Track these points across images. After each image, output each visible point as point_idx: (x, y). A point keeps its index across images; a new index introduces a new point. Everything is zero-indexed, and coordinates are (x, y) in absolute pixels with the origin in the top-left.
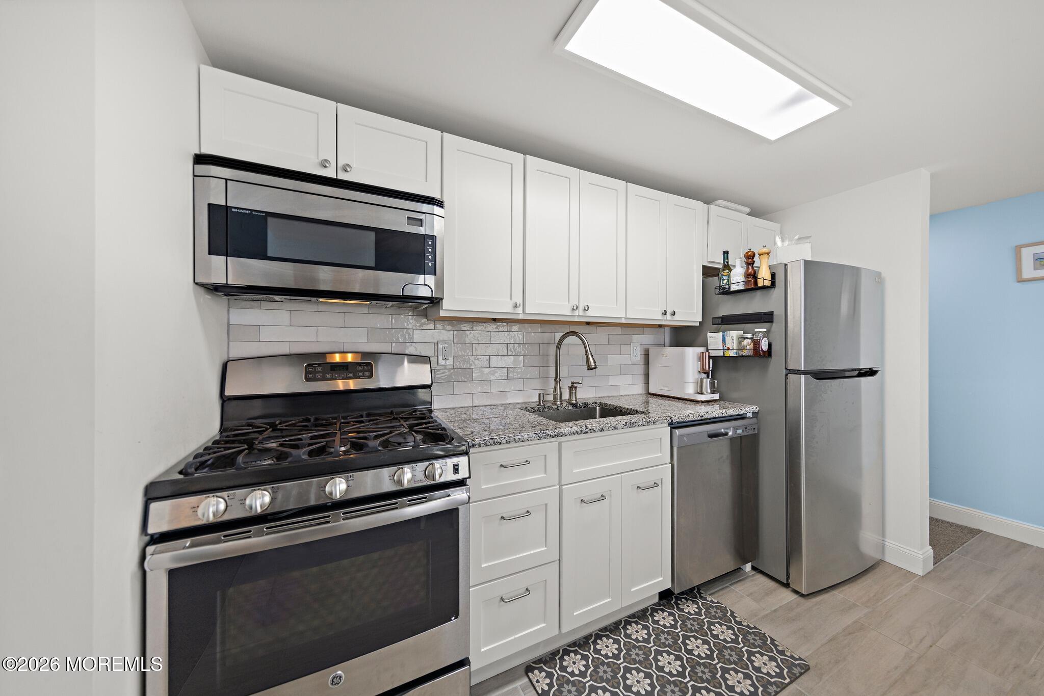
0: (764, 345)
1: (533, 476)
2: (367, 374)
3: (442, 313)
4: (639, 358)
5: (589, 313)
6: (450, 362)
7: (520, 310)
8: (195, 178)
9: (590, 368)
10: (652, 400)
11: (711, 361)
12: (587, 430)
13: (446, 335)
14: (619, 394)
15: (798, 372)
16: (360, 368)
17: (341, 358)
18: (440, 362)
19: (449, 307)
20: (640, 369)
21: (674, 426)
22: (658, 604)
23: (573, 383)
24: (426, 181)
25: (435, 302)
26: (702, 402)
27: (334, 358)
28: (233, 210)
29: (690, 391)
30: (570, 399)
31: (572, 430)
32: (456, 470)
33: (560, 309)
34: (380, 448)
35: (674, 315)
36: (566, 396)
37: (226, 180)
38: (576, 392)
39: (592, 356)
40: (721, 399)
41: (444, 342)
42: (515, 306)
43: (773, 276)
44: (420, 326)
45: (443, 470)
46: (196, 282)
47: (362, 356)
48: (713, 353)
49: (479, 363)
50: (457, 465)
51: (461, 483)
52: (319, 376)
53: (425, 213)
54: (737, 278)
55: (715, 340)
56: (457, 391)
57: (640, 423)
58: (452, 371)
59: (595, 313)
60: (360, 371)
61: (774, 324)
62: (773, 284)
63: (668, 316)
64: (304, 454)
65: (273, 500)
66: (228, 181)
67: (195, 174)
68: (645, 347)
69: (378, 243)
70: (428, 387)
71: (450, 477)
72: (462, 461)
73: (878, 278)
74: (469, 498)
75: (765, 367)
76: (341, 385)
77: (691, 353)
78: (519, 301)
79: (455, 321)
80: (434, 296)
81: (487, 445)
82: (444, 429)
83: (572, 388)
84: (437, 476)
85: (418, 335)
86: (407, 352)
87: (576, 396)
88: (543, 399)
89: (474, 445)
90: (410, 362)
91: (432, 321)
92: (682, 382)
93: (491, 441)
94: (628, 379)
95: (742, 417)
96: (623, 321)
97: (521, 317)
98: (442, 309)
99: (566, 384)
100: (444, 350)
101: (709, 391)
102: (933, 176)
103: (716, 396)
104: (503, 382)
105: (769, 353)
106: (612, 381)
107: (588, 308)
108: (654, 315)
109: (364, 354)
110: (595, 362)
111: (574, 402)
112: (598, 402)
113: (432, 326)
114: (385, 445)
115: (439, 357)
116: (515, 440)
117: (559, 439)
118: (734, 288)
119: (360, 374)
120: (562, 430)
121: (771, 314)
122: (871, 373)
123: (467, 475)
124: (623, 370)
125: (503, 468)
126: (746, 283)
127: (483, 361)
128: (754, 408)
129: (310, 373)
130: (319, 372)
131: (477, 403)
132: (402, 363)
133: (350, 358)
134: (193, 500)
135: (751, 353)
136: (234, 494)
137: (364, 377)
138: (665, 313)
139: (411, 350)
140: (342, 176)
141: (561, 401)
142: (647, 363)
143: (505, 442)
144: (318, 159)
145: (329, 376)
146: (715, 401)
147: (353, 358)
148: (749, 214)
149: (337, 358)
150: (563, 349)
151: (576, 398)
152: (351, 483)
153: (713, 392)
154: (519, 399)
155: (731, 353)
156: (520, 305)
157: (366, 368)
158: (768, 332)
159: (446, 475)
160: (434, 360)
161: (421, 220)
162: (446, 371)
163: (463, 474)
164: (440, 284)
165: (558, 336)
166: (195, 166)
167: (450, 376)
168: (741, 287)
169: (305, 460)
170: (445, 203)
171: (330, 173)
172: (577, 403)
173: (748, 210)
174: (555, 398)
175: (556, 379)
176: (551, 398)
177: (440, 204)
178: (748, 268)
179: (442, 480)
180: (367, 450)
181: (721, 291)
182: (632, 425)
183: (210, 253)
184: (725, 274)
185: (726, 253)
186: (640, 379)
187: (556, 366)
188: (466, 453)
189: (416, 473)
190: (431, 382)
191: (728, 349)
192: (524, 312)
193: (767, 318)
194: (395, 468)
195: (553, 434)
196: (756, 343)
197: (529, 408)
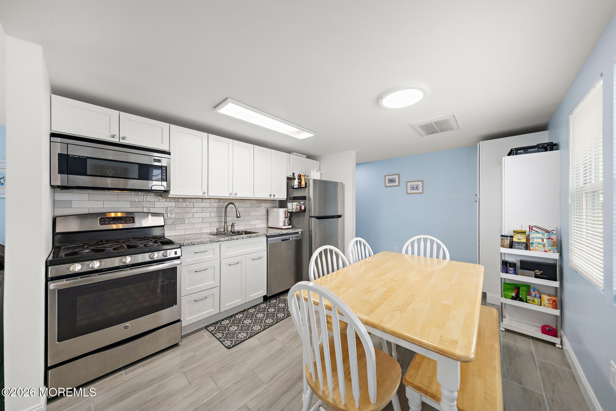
0: (303, 208)
1: (208, 256)
2: (132, 221)
3: (169, 196)
4: (264, 212)
5: (237, 196)
6: (173, 216)
7: (206, 195)
8: (51, 142)
9: (237, 217)
10: (270, 230)
11: (289, 213)
12: (231, 239)
13: (173, 204)
14: (255, 228)
15: (312, 217)
16: (128, 219)
17: (115, 215)
18: (168, 216)
19: (172, 193)
20: (265, 217)
21: (268, 237)
22: (263, 302)
23: (233, 223)
24: (162, 143)
25: (166, 192)
26: (285, 229)
27: (111, 215)
28: (70, 156)
29: (281, 225)
30: (231, 230)
31: (225, 239)
32: (176, 253)
33: (225, 194)
34: (144, 247)
35: (274, 196)
36: (229, 229)
37: (67, 144)
38: (234, 227)
39: (239, 212)
40: (292, 228)
41: (170, 207)
42: (204, 193)
43: (306, 183)
44: (158, 200)
45: (171, 254)
46: (51, 185)
47: (126, 214)
48: (289, 211)
49: (188, 216)
50: (176, 252)
51: (178, 258)
52: (107, 223)
53: (162, 157)
54: (296, 183)
55: (290, 205)
56: (177, 228)
57: (253, 236)
58: (175, 219)
59: (240, 195)
60: (128, 220)
61: (306, 200)
62: (306, 187)
63: (272, 196)
64: (111, 249)
65: (100, 264)
66: (68, 144)
67: (51, 141)
68: (267, 208)
69: (139, 169)
70: (163, 226)
71: (173, 255)
72: (179, 251)
73: (343, 185)
74: (181, 263)
75: (304, 215)
76: (114, 227)
77: (282, 211)
78: (206, 191)
79: (176, 199)
80: (166, 190)
81: (189, 245)
82: (171, 240)
83: (233, 225)
84: (168, 255)
85: (157, 204)
86: (151, 212)
87: (234, 228)
88: (219, 230)
89: (183, 245)
90: (152, 216)
91: (165, 198)
92: (278, 222)
93: (191, 244)
94: (259, 222)
95: (297, 233)
96: (253, 199)
97: (207, 197)
98: (170, 194)
99: (229, 224)
100: (170, 210)
101: (287, 225)
102: (356, 153)
103: (290, 227)
104: (200, 224)
105: (305, 211)
106: (252, 222)
107: (237, 194)
108: (266, 196)
109: (128, 213)
110: (240, 215)
111: (233, 231)
112: (244, 231)
113: (164, 200)
114: (145, 246)
115: (168, 214)
116: (201, 243)
117: (220, 243)
118: (295, 187)
119: (128, 221)
120: (221, 239)
121: (305, 197)
122: (340, 216)
123: (180, 255)
124: (257, 218)
125: (196, 254)
126: (298, 185)
127: (191, 215)
128: (301, 230)
129: (102, 221)
130: (106, 221)
131: (187, 233)
132: (148, 216)
133: (119, 215)
134: (67, 265)
135: (299, 211)
136: (84, 263)
137: (130, 223)
138: (271, 195)
139: (152, 211)
140: (122, 142)
141: (227, 231)
142: (268, 215)
143: (197, 244)
144: (110, 134)
145: (112, 223)
146: (290, 228)
147: (121, 214)
148: (306, 158)
149: (113, 215)
150: (228, 209)
151: (234, 229)
152: (132, 258)
153: (290, 225)
154: (209, 231)
155: (294, 211)
156: (206, 193)
157: (131, 219)
158: (305, 203)
159: (172, 255)
160: (165, 215)
161: (160, 160)
162: (172, 220)
163: (179, 254)
164: (169, 185)
165: (226, 204)
166: (51, 138)
167: (173, 222)
168: (297, 187)
169: (112, 251)
170: (171, 153)
171: (116, 140)
172: (234, 232)
173: (306, 156)
174: (224, 230)
175: (225, 222)
176: (223, 230)
177: (169, 153)
178: (299, 180)
179: (170, 257)
180: (139, 247)
181: (292, 187)
182: (250, 237)
183: (59, 174)
184: (293, 181)
185: (294, 174)
186: (265, 221)
187: (225, 217)
188: (180, 248)
189: (159, 255)
190: (164, 224)
191: (293, 209)
192: (208, 195)
193: (304, 198)
194: (151, 253)
195: (217, 241)
196: (301, 207)
197: (212, 234)
